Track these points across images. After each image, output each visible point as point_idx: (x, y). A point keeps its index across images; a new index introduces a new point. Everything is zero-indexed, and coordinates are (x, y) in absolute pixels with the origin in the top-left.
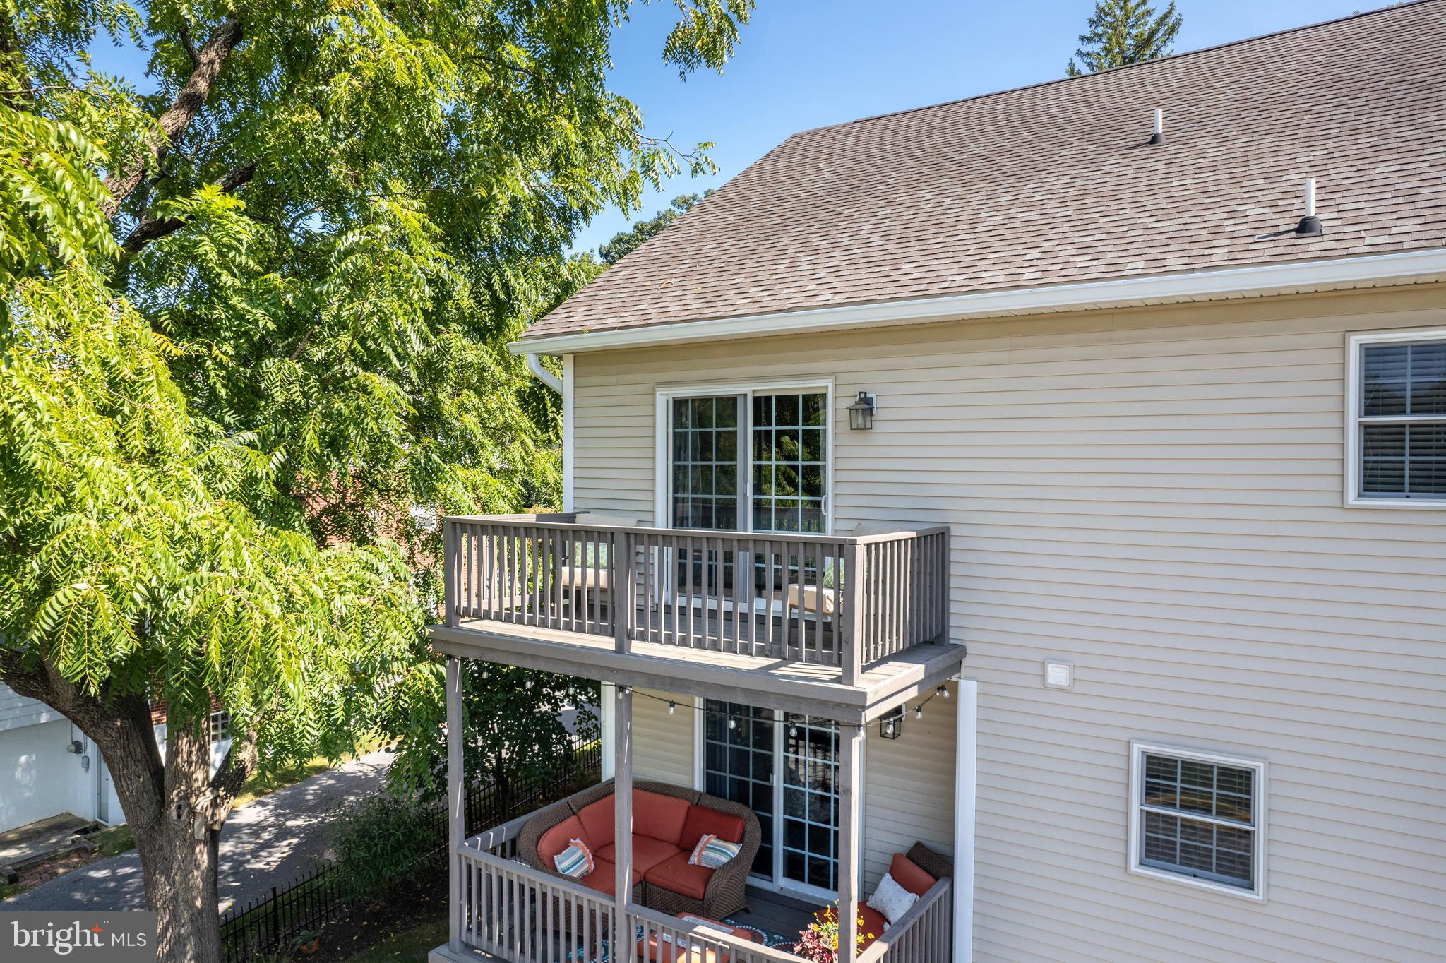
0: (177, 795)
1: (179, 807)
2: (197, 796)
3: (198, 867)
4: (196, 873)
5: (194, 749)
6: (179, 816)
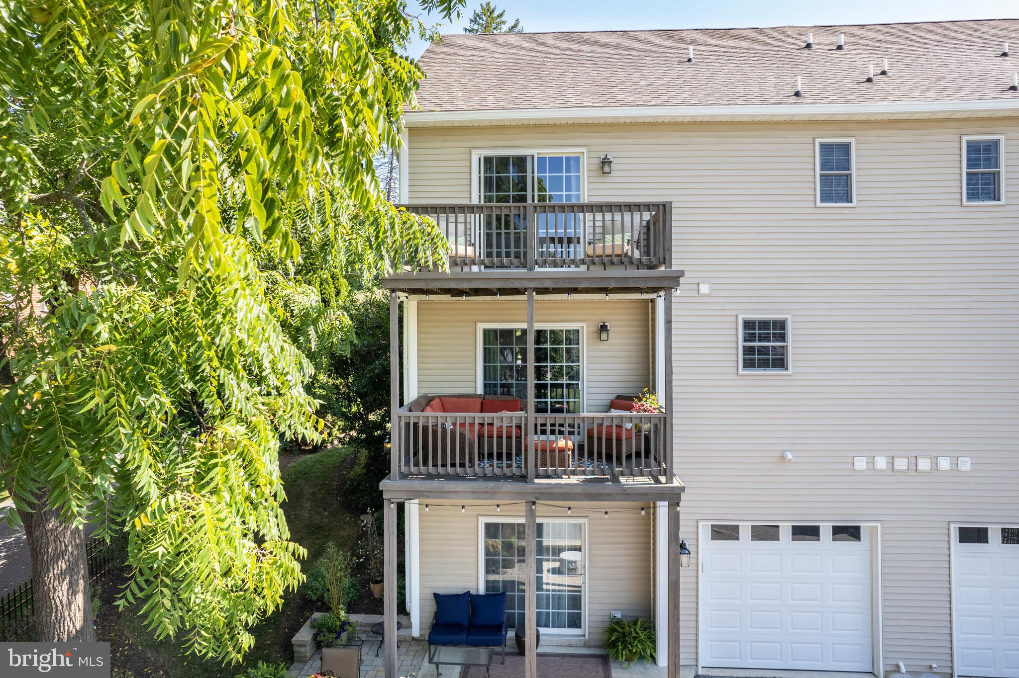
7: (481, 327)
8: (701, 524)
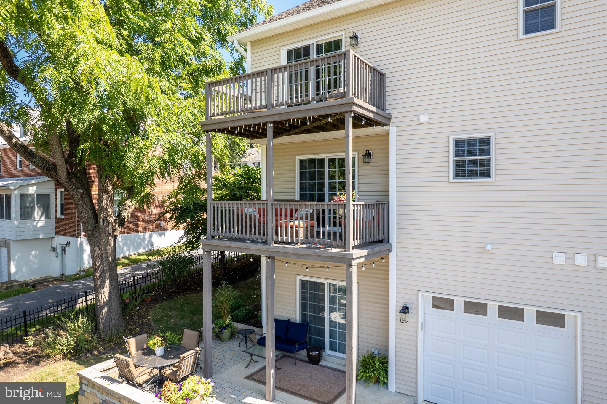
0: (103, 216)
1: (103, 220)
2: (110, 218)
3: (110, 245)
4: (109, 247)
5: (109, 200)
6: (103, 224)
7: (298, 158)
8: (420, 294)
